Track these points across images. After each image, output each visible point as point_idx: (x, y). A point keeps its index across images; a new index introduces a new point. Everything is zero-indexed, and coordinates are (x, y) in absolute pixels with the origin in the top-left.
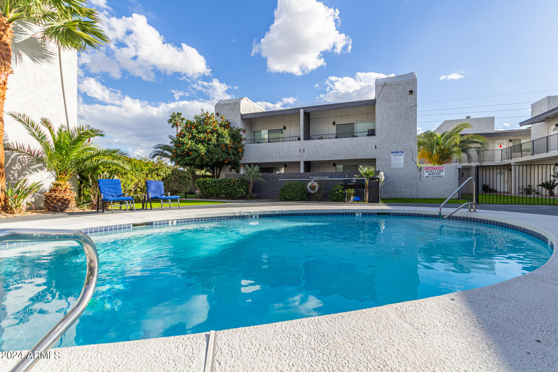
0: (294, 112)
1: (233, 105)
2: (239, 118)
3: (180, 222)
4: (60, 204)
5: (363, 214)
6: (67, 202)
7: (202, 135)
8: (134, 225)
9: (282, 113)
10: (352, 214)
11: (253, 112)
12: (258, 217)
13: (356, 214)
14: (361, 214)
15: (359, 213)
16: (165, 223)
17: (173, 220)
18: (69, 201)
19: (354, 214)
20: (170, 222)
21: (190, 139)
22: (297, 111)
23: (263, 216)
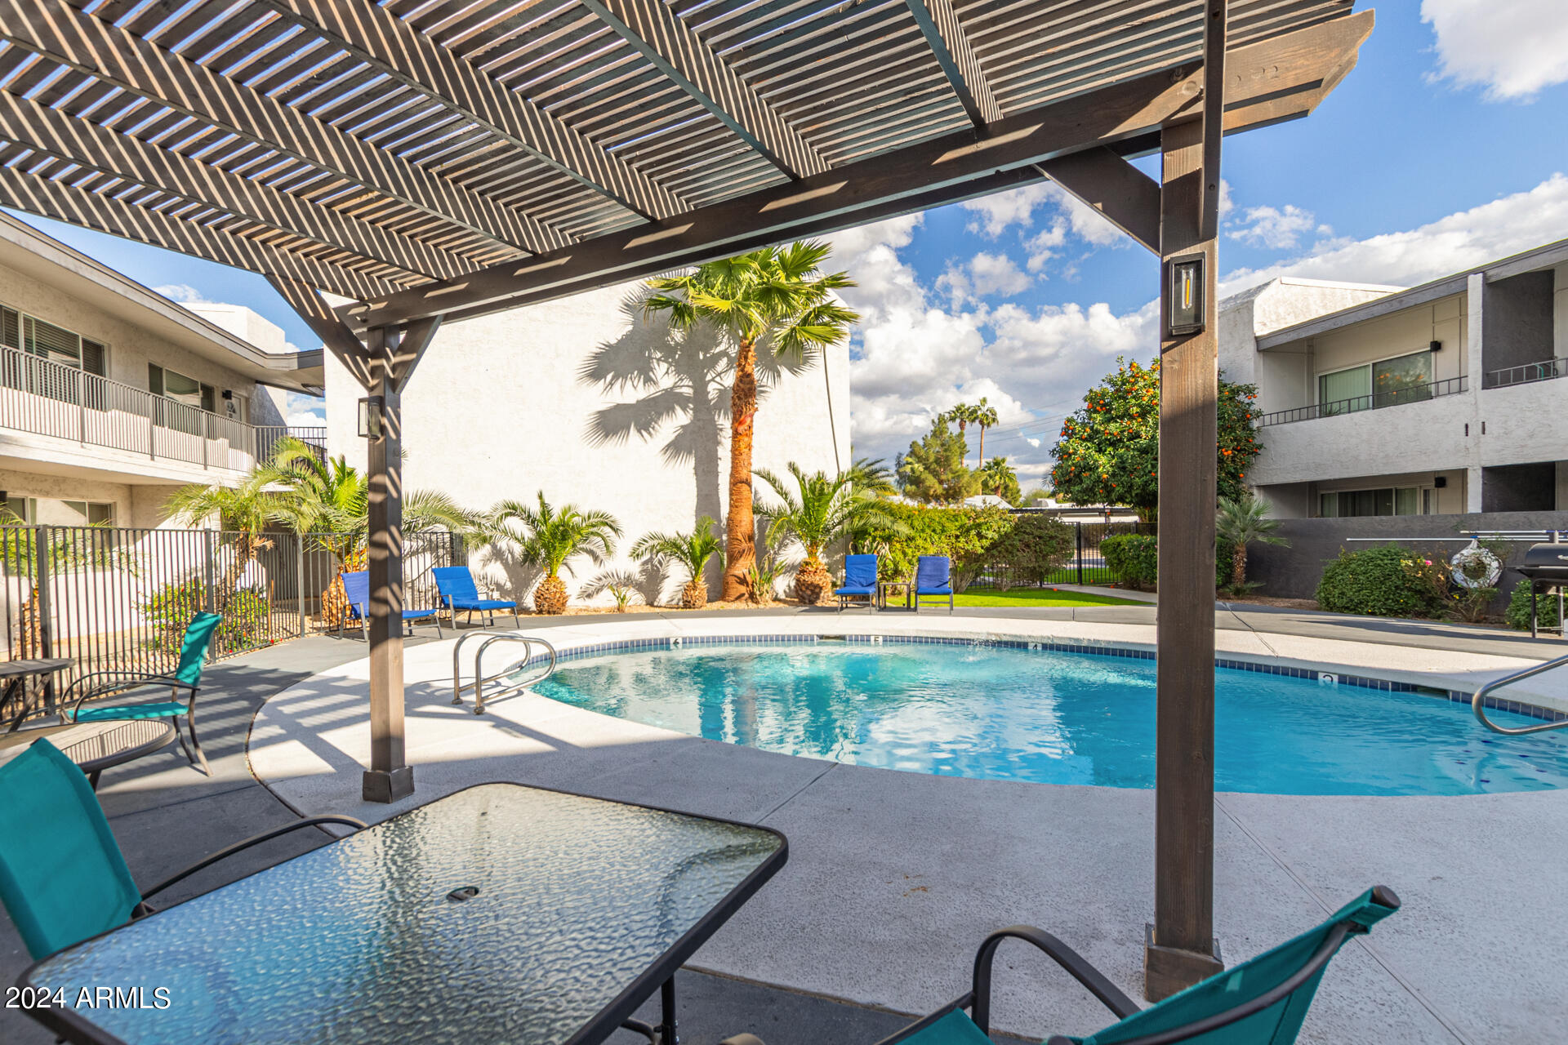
0: (1442, 291)
1: (1232, 316)
2: (1251, 347)
3: (889, 640)
4: (809, 592)
5: (1343, 680)
6: (817, 590)
7: (1113, 427)
8: (821, 637)
9: (1396, 306)
10: (1306, 674)
11: (1323, 313)
12: (1039, 648)
13: (1321, 676)
14: (1336, 678)
15: (1328, 674)
16: (864, 640)
17: (877, 637)
18: (821, 588)
19: (1314, 676)
20: (872, 638)
21: (1085, 440)
22: (1455, 287)
23: (1052, 648)
